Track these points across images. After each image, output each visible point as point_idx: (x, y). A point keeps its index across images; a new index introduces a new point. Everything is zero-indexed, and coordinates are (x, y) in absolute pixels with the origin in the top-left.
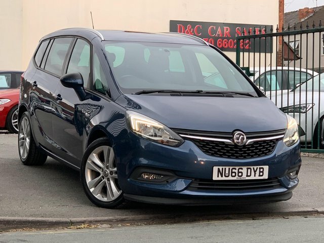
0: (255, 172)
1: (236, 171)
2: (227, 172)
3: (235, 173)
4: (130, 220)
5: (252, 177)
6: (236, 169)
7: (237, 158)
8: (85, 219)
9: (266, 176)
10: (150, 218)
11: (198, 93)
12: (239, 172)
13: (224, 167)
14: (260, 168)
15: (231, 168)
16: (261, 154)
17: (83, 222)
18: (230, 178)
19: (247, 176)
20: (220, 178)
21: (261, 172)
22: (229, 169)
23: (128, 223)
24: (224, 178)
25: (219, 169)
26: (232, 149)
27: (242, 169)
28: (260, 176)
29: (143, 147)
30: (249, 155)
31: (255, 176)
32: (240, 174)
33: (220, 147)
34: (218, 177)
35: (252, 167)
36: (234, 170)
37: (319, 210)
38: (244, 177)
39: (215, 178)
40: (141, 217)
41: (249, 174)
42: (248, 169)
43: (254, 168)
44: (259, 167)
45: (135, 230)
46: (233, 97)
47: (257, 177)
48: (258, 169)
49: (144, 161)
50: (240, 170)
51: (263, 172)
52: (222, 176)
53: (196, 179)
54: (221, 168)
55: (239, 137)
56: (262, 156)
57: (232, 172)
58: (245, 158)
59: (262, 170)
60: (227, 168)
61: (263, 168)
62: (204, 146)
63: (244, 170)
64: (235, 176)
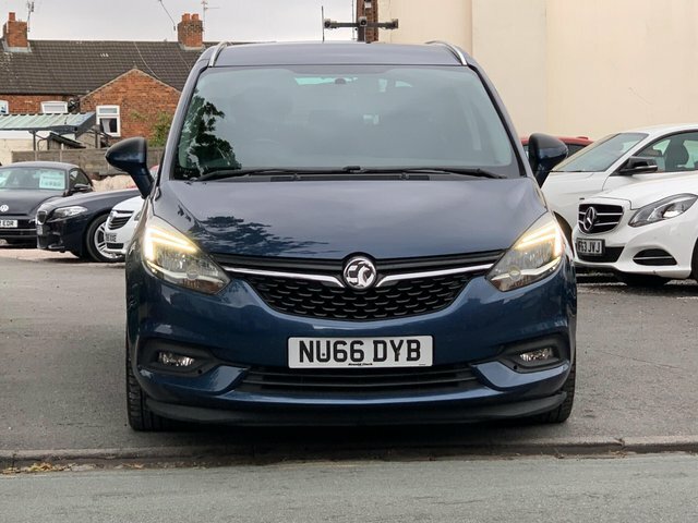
0: (397, 350)
1: (347, 348)
2: (323, 350)
3: (344, 352)
5: (390, 363)
6: (345, 344)
7: (350, 318)
9: (426, 359)
10: (195, 454)
11: (349, 173)
12: (353, 351)
13: (315, 340)
14: (409, 342)
15: (333, 341)
16: (415, 308)
17: (39, 460)
18: (332, 364)
19: (376, 359)
20: (306, 364)
21: (414, 350)
22: (328, 343)
23: (139, 463)
24: (316, 364)
25: (302, 344)
26: (338, 298)
27: (361, 343)
28: (409, 359)
30: (381, 311)
31: (397, 359)
32: (357, 356)
34: (302, 360)
35: (387, 340)
36: (340, 347)
38: (368, 361)
39: (294, 362)
40: (177, 450)
41: (380, 356)
42: (376, 343)
43: (392, 342)
44: (405, 339)
46: (428, 179)
47: (403, 363)
48: (405, 345)
50: (357, 347)
51: (417, 350)
52: (311, 360)
54: (307, 341)
55: (358, 269)
57: (336, 351)
58: (371, 317)
59: (414, 346)
60: (323, 342)
61: (418, 343)
62: (273, 291)
63: (367, 346)
64: (344, 360)
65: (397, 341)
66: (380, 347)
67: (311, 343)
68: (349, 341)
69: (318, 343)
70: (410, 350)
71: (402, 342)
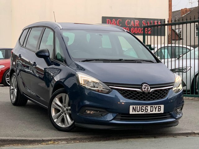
0: (156, 109)
1: (144, 108)
2: (138, 109)
3: (143, 109)
4: (79, 139)
5: (154, 112)
6: (143, 107)
7: (144, 100)
8: (51, 138)
9: (162, 111)
10: (92, 138)
11: (120, 61)
12: (145, 109)
13: (136, 106)
15: (141, 106)
17: (50, 140)
18: (140, 113)
19: (151, 111)
20: (134, 113)
22: (140, 107)
23: (77, 141)
24: (137, 113)
25: (133, 107)
26: (141, 95)
27: (147, 107)
28: (158, 111)
29: (87, 94)
30: (152, 98)
32: (146, 110)
33: (134, 93)
34: (133, 112)
35: (154, 106)
36: (142, 108)
37: (196, 132)
38: (149, 112)
39: (131, 112)
40: (85, 137)
45: (82, 145)
46: (141, 63)
47: (157, 112)
48: (158, 107)
49: (87, 103)
52: (135, 112)
53: (119, 114)
55: (146, 87)
56: (160, 99)
57: (141, 109)
58: (149, 100)
59: (160, 107)
60: (138, 106)
61: (160, 106)
62: (124, 93)
63: (149, 108)
64: (143, 111)
65: (156, 106)
66: (152, 108)
67: (136, 107)
68: (145, 106)
69: (137, 107)
70: (159, 109)
71: (157, 106)
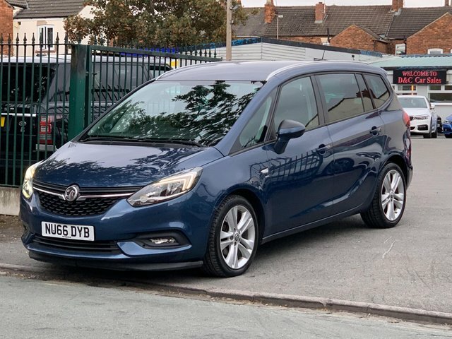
0: (80, 231)
1: (62, 228)
2: (54, 229)
3: (61, 230)
5: (77, 238)
7: (65, 214)
9: (91, 238)
12: (64, 230)
13: (51, 223)
14: (85, 228)
15: (57, 225)
18: (56, 236)
19: (72, 235)
20: (48, 235)
22: (55, 226)
24: (51, 235)
25: (46, 225)
27: (67, 227)
28: (85, 236)
31: (80, 236)
32: (66, 233)
34: (46, 233)
35: (76, 226)
36: (59, 228)
38: (69, 236)
39: (44, 234)
41: (74, 234)
42: (72, 227)
43: (78, 228)
44: (83, 227)
47: (83, 238)
48: (83, 229)
50: (65, 228)
51: (88, 232)
52: (49, 233)
54: (48, 223)
55: (70, 191)
57: (58, 230)
58: (72, 215)
59: (87, 230)
60: (53, 224)
63: (69, 228)
64: (60, 234)
65: (80, 227)
66: (74, 229)
67: (50, 225)
68: (62, 225)
70: (85, 232)
